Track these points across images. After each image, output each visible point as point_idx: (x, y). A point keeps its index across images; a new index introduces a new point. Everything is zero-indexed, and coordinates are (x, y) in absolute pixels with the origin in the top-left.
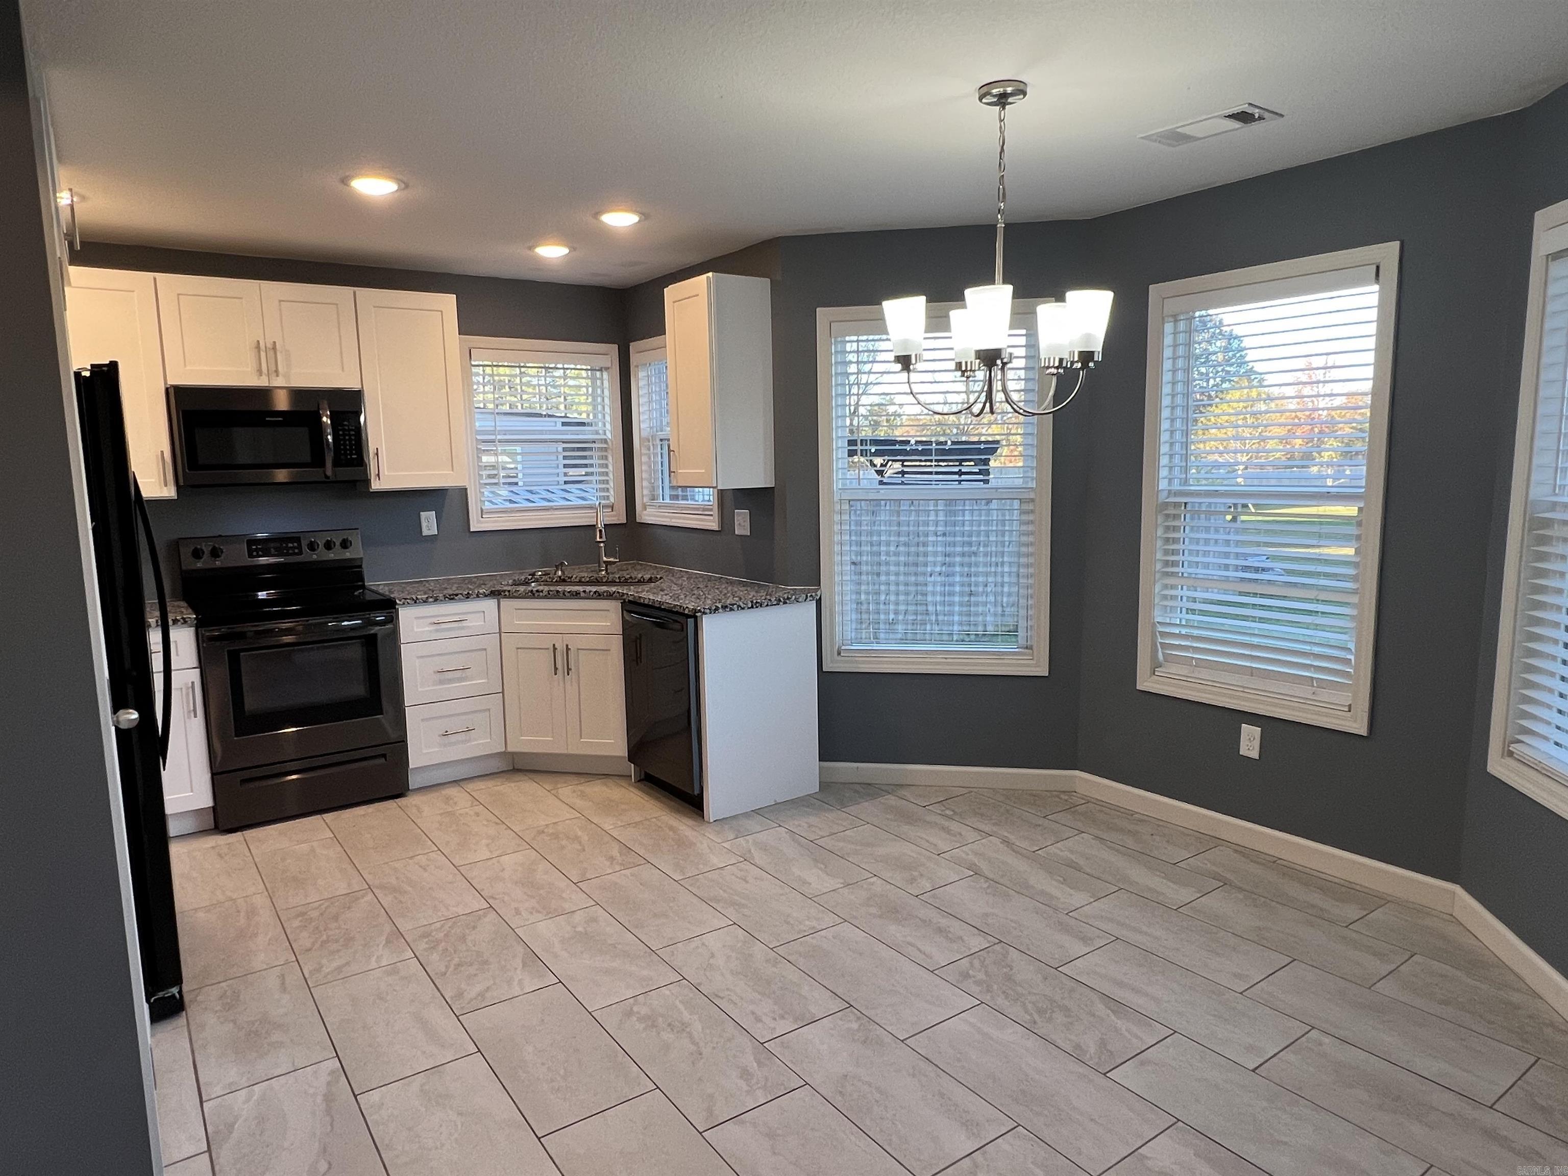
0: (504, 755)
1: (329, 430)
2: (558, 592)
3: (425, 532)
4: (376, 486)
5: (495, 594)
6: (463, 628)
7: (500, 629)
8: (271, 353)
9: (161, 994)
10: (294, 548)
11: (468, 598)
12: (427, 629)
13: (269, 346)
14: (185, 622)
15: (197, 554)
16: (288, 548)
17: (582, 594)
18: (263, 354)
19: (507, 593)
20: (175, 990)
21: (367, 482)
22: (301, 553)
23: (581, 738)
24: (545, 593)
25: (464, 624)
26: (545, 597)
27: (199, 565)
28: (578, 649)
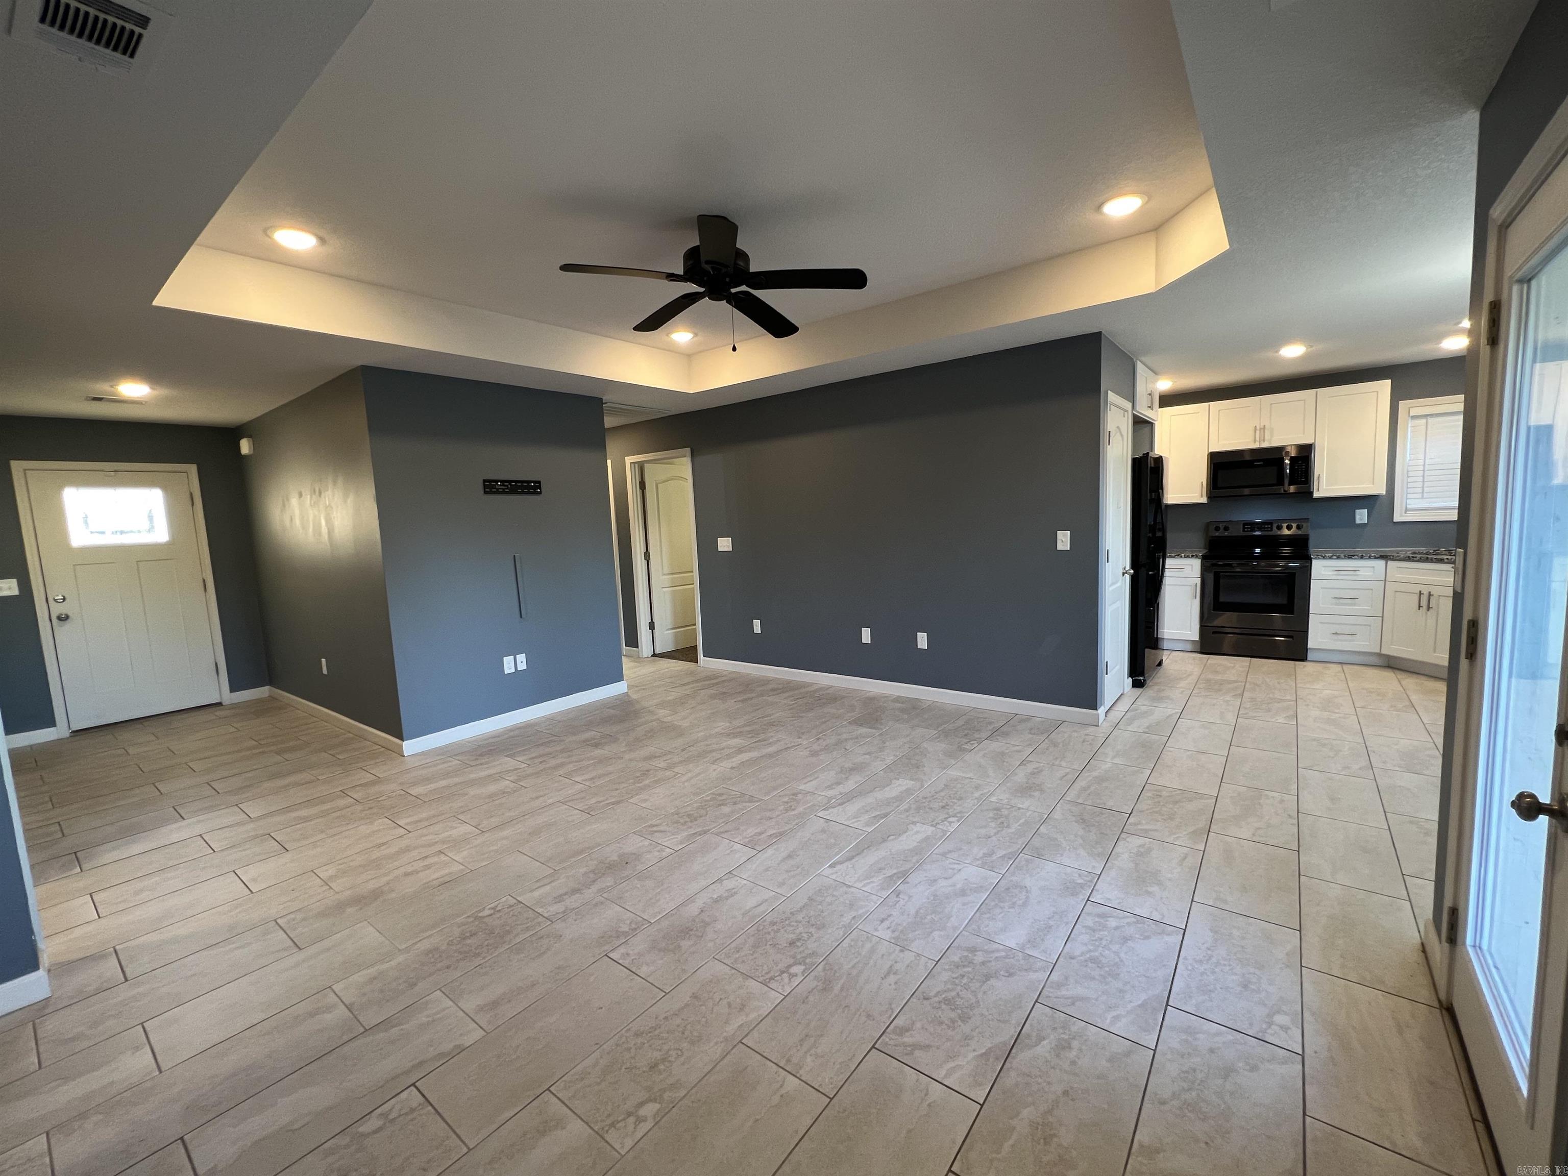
0: (1380, 655)
1: (1288, 467)
2: (1427, 558)
3: (1358, 521)
4: (1316, 495)
5: (1383, 557)
6: (1357, 575)
7: (1385, 578)
8: (1262, 431)
9: (1137, 678)
10: (1268, 528)
11: (1362, 558)
12: (1330, 573)
13: (1262, 427)
14: (1197, 556)
15: (1217, 529)
16: (1265, 528)
17: (1446, 561)
18: (1258, 432)
19: (1392, 557)
20: (1142, 678)
21: (1312, 493)
22: (1272, 530)
23: (1435, 652)
24: (1418, 558)
25: (1358, 573)
26: (1418, 561)
27: (1217, 534)
28: (1440, 596)
